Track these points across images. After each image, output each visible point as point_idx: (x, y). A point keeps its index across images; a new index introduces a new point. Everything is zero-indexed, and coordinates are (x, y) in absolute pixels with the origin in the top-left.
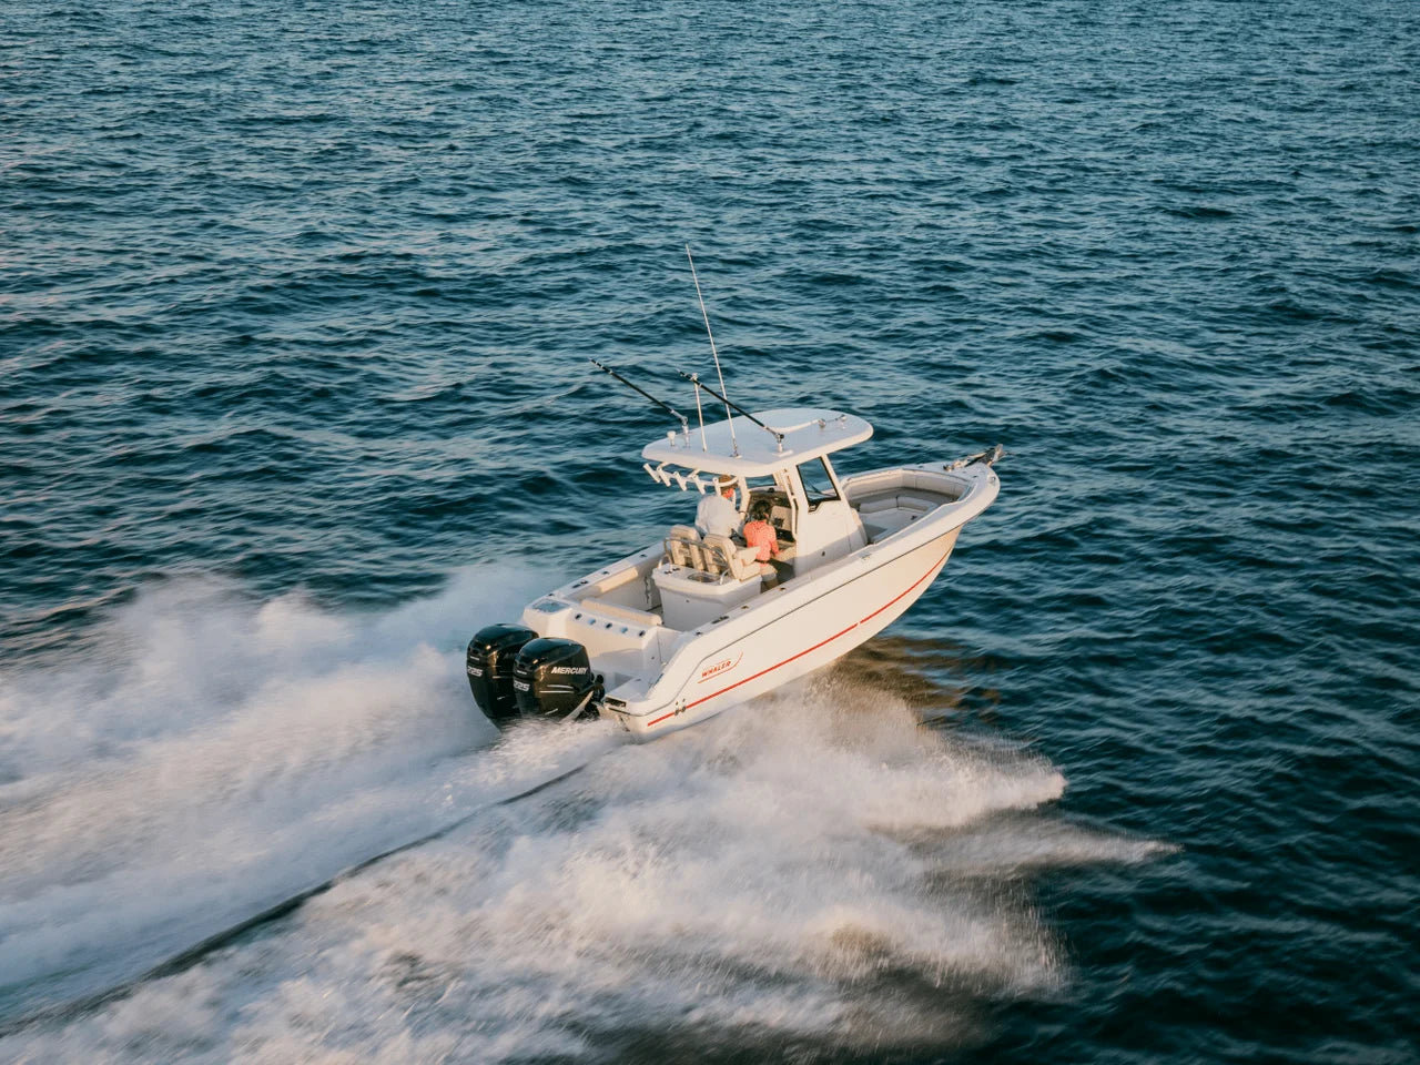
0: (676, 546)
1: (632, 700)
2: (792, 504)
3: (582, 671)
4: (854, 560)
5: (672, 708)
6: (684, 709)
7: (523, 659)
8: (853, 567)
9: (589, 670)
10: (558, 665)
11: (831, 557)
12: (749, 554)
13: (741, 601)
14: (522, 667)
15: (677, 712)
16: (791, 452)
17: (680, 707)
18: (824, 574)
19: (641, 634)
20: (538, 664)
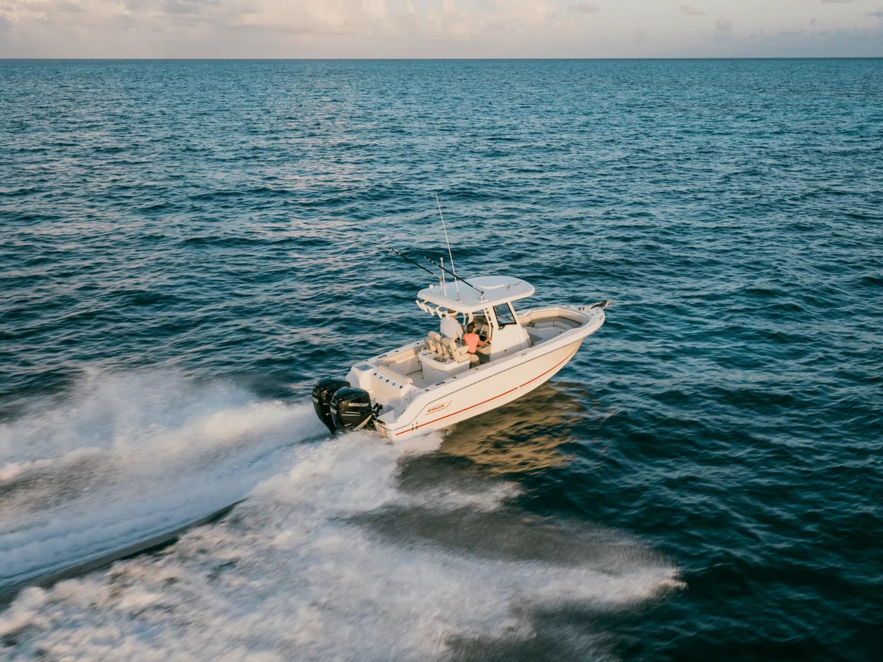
0: (431, 342)
1: (389, 422)
2: (490, 325)
3: (366, 405)
4: (517, 356)
5: (411, 427)
6: (417, 427)
7: (335, 398)
8: (517, 359)
9: (370, 405)
10: (352, 402)
11: (508, 353)
12: (465, 349)
13: (454, 375)
14: (334, 402)
15: (413, 429)
16: (487, 300)
17: (415, 427)
18: (502, 362)
19: (401, 387)
20: (342, 401)
